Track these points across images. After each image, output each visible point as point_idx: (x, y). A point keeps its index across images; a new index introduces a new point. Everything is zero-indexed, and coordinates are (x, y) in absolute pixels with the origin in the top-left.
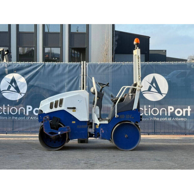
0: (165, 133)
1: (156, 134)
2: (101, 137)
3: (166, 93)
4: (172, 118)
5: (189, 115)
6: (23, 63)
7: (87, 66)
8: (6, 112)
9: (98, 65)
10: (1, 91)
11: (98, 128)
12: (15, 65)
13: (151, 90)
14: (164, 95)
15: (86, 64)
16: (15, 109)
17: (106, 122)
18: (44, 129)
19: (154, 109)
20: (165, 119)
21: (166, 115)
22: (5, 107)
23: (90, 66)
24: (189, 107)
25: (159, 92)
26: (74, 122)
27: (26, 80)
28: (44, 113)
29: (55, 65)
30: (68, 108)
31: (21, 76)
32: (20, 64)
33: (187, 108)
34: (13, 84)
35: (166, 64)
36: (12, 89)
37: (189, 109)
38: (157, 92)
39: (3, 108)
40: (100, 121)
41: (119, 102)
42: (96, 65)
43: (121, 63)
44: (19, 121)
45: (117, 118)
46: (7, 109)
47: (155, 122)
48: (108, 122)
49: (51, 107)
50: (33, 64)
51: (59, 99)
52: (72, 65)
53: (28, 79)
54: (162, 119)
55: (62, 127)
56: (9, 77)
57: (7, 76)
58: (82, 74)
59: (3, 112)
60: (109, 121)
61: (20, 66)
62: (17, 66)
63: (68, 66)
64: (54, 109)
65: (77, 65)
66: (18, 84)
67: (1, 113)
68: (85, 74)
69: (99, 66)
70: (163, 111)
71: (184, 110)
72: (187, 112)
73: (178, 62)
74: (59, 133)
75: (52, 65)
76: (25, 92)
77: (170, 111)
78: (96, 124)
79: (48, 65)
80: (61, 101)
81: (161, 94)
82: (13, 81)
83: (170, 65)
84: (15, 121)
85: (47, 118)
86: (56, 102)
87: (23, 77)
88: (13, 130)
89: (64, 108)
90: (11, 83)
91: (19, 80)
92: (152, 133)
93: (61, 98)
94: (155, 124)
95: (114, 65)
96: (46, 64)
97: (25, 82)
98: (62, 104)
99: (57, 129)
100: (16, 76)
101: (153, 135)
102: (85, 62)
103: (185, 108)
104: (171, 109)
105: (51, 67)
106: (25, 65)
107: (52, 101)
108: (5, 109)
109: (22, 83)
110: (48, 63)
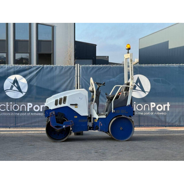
0: (148, 126)
1: (140, 126)
2: (99, 129)
3: (149, 91)
4: (154, 113)
5: (168, 110)
6: (24, 65)
7: (81, 68)
8: (9, 109)
9: (90, 67)
10: (5, 90)
11: (97, 121)
12: (17, 68)
13: (136, 89)
14: (147, 93)
15: (80, 67)
16: (18, 107)
17: (104, 117)
18: (51, 124)
19: (139, 105)
20: (148, 114)
21: (149, 110)
22: (8, 105)
23: (83, 68)
24: (168, 103)
25: (143, 90)
26: (76, 117)
27: (27, 80)
28: (50, 109)
29: (53, 68)
30: (71, 105)
31: (23, 77)
32: (21, 66)
33: (167, 104)
34: (16, 84)
35: (148, 66)
36: (14, 88)
37: (168, 105)
38: (141, 90)
39: (6, 105)
40: (99, 116)
41: (115, 99)
42: (88, 67)
43: (110, 65)
44: (21, 117)
45: (113, 113)
46: (10, 107)
47: (139, 117)
48: (105, 116)
49: (56, 104)
50: (33, 66)
51: (63, 97)
52: (67, 67)
53: (28, 80)
54: (145, 114)
55: (66, 121)
56: (12, 78)
57: (9, 78)
58: (76, 75)
59: (6, 109)
60: (107, 116)
61: (21, 68)
62: (19, 68)
63: (64, 68)
64: (59, 106)
65: (71, 68)
66: (20, 84)
67: (5, 110)
68: (78, 75)
69: (91, 69)
70: (147, 107)
71: (164, 106)
72: (166, 107)
73: (159, 65)
74: (64, 126)
75: (50, 67)
76: (26, 91)
77: (152, 107)
78: (95, 118)
79: (46, 67)
80: (65, 98)
81: (145, 92)
82: (16, 81)
83: (152, 67)
84: (17, 117)
85: (53, 113)
86: (61, 99)
87: (24, 78)
88: (15, 124)
89: (67, 104)
90: (14, 83)
91: (20, 81)
92: (137, 126)
93: (65, 96)
94: (139, 118)
95: (104, 67)
96: (44, 66)
97: (26, 82)
98: (66, 101)
99: (62, 123)
100: (18, 77)
101: (138, 127)
102: (78, 65)
103: (165, 104)
104: (153, 105)
105: (49, 69)
106: (26, 67)
107: (57, 99)
108: (8, 106)
109: (24, 83)
110: (46, 65)
